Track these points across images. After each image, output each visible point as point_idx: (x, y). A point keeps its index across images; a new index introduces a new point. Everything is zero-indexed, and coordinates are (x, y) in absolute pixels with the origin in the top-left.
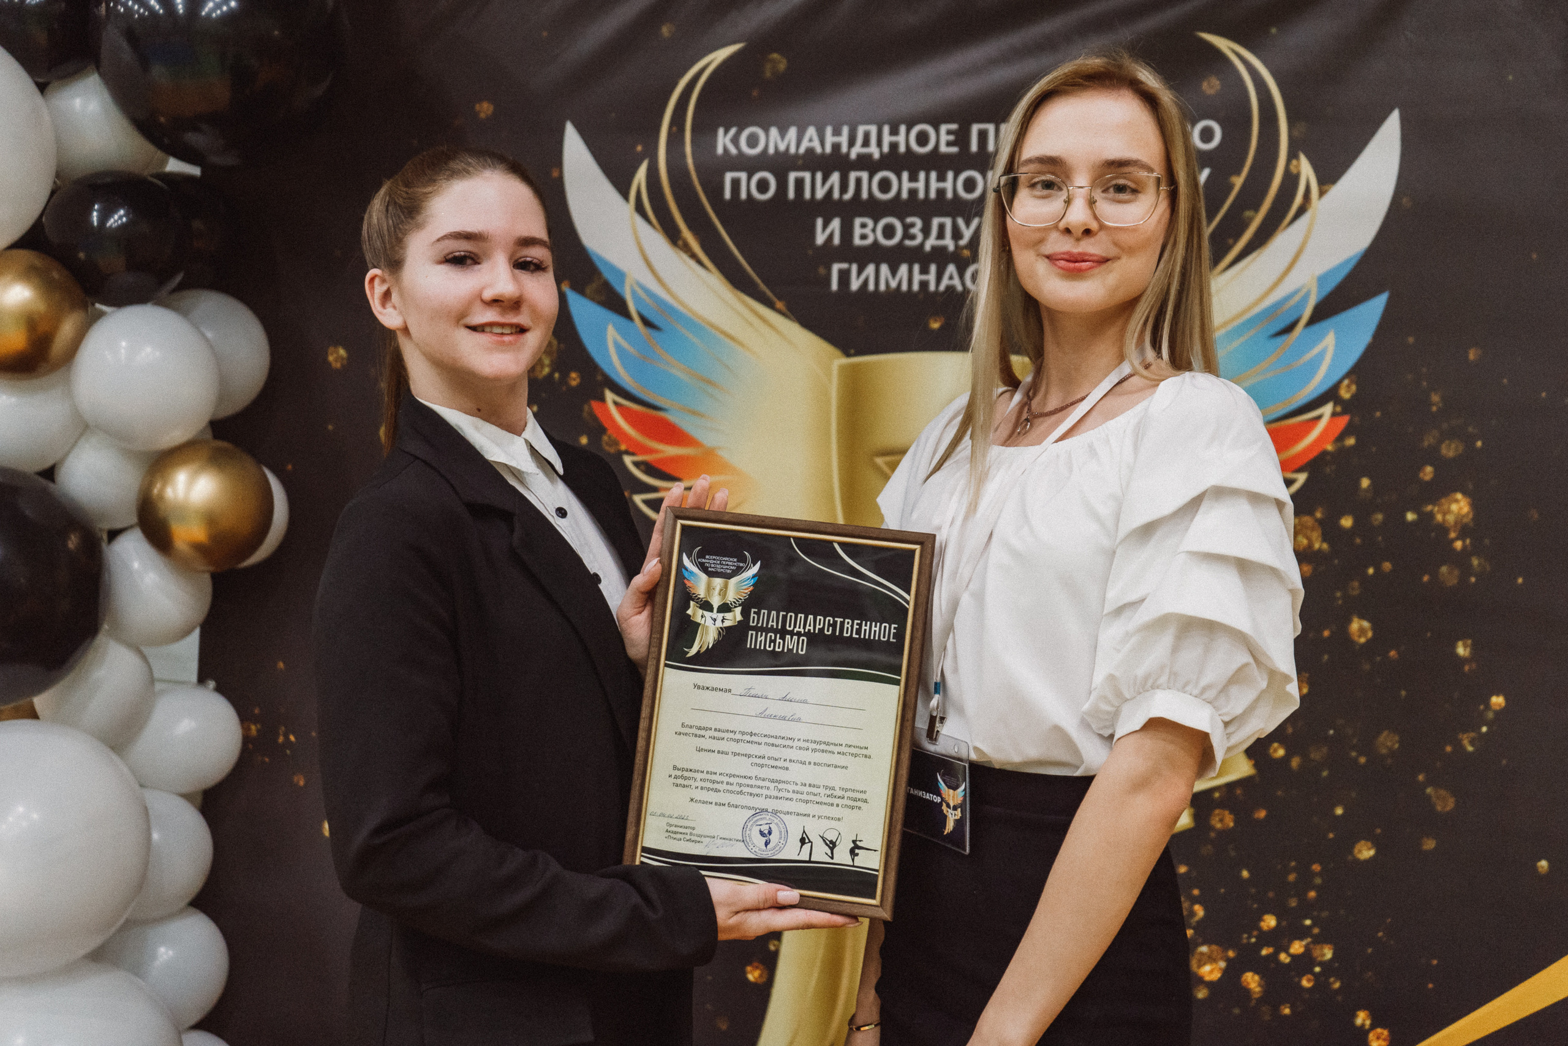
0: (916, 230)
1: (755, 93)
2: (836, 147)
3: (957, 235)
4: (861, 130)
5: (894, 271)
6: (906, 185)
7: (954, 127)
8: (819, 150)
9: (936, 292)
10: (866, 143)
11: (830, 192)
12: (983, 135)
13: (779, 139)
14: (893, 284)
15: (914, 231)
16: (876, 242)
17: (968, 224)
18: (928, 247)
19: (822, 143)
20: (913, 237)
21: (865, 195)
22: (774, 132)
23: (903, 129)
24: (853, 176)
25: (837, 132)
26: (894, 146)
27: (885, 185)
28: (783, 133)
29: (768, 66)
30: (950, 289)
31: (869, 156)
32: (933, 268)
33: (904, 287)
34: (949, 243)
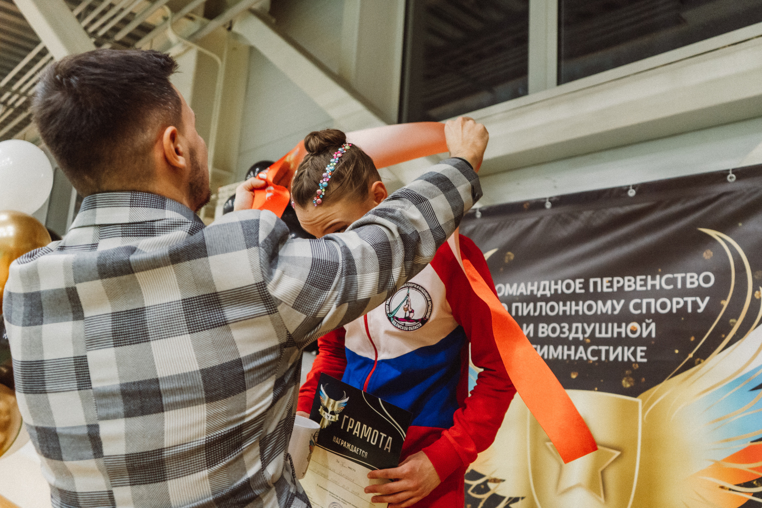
0: (566, 330)
1: (502, 269)
2: (532, 291)
3: (584, 332)
4: (542, 283)
5: (556, 349)
6: (562, 308)
7: (582, 280)
8: (525, 293)
9: (574, 360)
10: (544, 289)
11: (529, 312)
12: (595, 284)
13: (510, 288)
14: (555, 356)
15: (564, 330)
16: (548, 336)
17: (589, 326)
18: (571, 338)
19: (526, 290)
20: (564, 333)
21: (544, 313)
22: (508, 286)
23: (560, 282)
24: (539, 304)
25: (532, 285)
26: (556, 290)
27: (552, 308)
28: (511, 286)
29: (507, 258)
30: (581, 358)
31: (546, 295)
32: (573, 348)
33: (560, 357)
34: (580, 336)
